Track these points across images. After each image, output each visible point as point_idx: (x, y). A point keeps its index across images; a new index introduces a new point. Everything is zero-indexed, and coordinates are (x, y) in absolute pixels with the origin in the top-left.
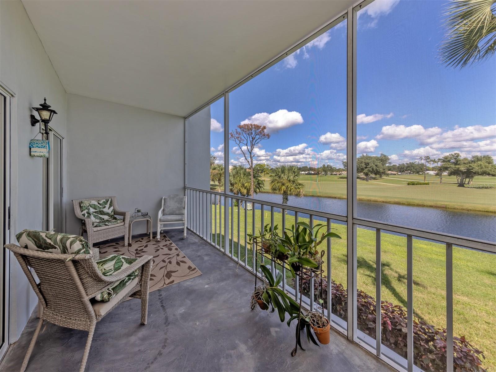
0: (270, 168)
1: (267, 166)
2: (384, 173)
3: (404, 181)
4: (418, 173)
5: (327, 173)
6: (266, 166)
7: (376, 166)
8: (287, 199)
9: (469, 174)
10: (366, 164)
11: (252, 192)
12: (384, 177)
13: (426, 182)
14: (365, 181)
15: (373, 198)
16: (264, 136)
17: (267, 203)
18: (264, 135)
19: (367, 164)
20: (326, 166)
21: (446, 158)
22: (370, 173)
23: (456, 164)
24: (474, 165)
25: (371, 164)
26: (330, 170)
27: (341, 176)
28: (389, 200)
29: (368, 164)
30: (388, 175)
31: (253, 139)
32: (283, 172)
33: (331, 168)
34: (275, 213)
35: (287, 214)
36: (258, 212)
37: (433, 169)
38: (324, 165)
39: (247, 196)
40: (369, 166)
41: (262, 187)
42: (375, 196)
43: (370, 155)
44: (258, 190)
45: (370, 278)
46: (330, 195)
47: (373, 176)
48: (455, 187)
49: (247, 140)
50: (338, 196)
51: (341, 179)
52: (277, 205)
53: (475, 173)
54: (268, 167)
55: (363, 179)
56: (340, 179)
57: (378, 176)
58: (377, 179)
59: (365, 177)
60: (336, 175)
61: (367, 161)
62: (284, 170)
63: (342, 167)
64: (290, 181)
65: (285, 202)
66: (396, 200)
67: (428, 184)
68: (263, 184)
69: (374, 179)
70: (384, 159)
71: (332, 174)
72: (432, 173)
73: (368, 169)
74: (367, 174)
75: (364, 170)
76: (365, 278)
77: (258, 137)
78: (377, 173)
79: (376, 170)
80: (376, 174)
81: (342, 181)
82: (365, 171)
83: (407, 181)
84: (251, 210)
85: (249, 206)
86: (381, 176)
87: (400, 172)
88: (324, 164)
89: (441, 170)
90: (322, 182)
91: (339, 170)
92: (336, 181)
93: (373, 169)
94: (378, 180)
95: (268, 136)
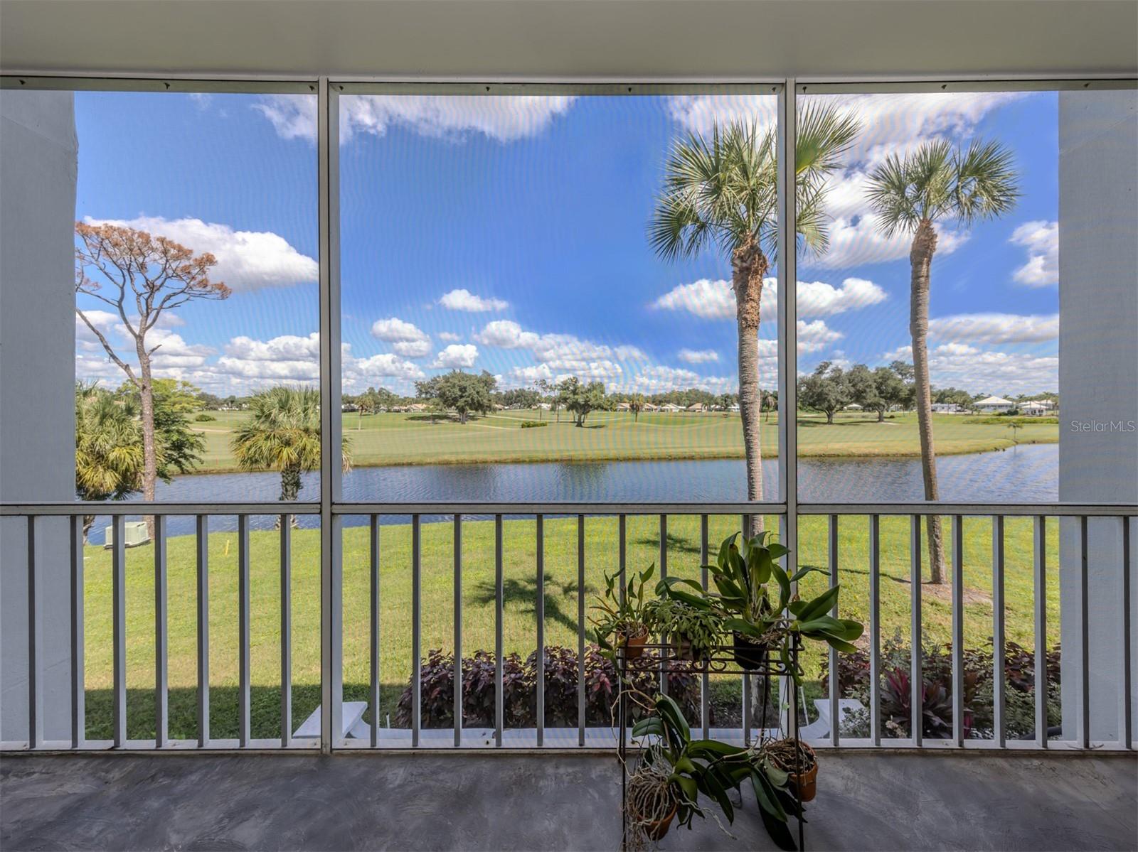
0: (194, 394)
1: (185, 384)
2: (490, 408)
3: (515, 421)
4: (529, 406)
5: (378, 407)
6: (180, 387)
7: (478, 393)
8: (297, 485)
9: (585, 408)
10: (460, 390)
11: (147, 479)
12: (489, 414)
13: (543, 421)
14: (458, 425)
15: (466, 457)
16: (205, 286)
17: (221, 508)
18: (204, 284)
19: (463, 389)
20: (377, 391)
21: (565, 384)
22: (467, 408)
23: (574, 392)
24: (591, 395)
25: (470, 391)
26: (385, 401)
27: (411, 414)
28: (504, 457)
29: (465, 388)
30: (495, 410)
31: (152, 288)
32: (284, 406)
33: (389, 396)
34: (252, 535)
35: (296, 528)
36: (180, 547)
37: (547, 400)
38: (372, 389)
39: (117, 497)
40: (466, 394)
41: (193, 457)
42: (485, 452)
43: (466, 372)
44: (172, 467)
45: (530, 615)
46: (398, 461)
47: (472, 413)
48: (573, 427)
49: (122, 288)
50: (416, 459)
51: (413, 421)
52: (261, 508)
53: (591, 407)
54: (187, 388)
55: (455, 420)
56: (410, 421)
57: (480, 413)
58: (477, 419)
59: (458, 416)
60: (398, 411)
61: (463, 383)
62: (287, 401)
63: (413, 394)
64: (306, 431)
65: (290, 493)
66: (514, 456)
67: (544, 425)
68: (201, 447)
69: (473, 418)
70: (488, 382)
71: (389, 411)
72: (544, 406)
73: (465, 399)
74: (462, 410)
75: (457, 401)
76: (521, 618)
77: (175, 285)
78: (479, 406)
79: (478, 401)
80: (477, 410)
81: (413, 425)
82: (459, 404)
83: (519, 421)
84: (147, 542)
85: (137, 531)
86: (485, 413)
87: (507, 405)
88: (371, 385)
89: (556, 402)
90: (370, 430)
91: (405, 401)
92: (400, 426)
93: (472, 399)
94: (478, 421)
95: (223, 290)
